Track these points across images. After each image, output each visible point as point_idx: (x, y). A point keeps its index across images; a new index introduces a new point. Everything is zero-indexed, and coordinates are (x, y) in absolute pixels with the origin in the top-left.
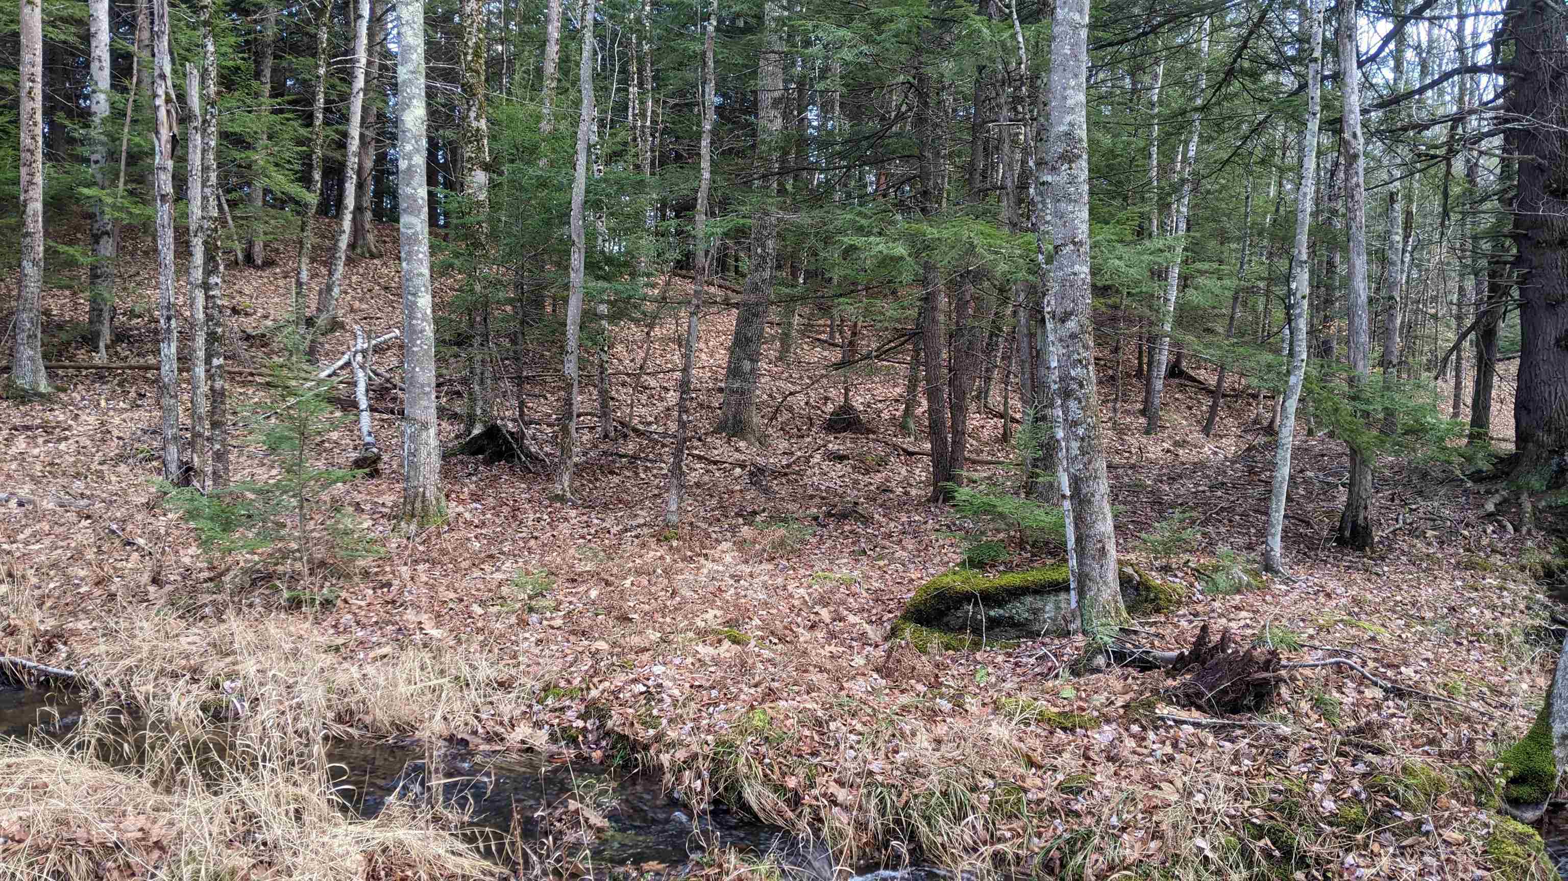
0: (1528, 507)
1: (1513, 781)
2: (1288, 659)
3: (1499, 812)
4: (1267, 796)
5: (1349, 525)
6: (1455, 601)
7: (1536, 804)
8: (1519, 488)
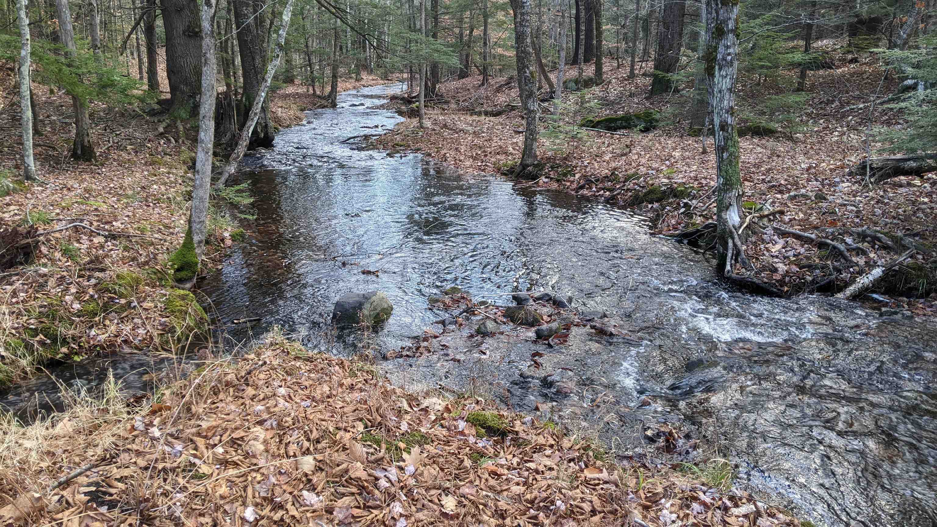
0: (181, 128)
1: (178, 270)
2: (44, 229)
3: (172, 288)
4: (37, 310)
5: (80, 146)
6: (144, 183)
7: (190, 279)
8: (176, 118)
